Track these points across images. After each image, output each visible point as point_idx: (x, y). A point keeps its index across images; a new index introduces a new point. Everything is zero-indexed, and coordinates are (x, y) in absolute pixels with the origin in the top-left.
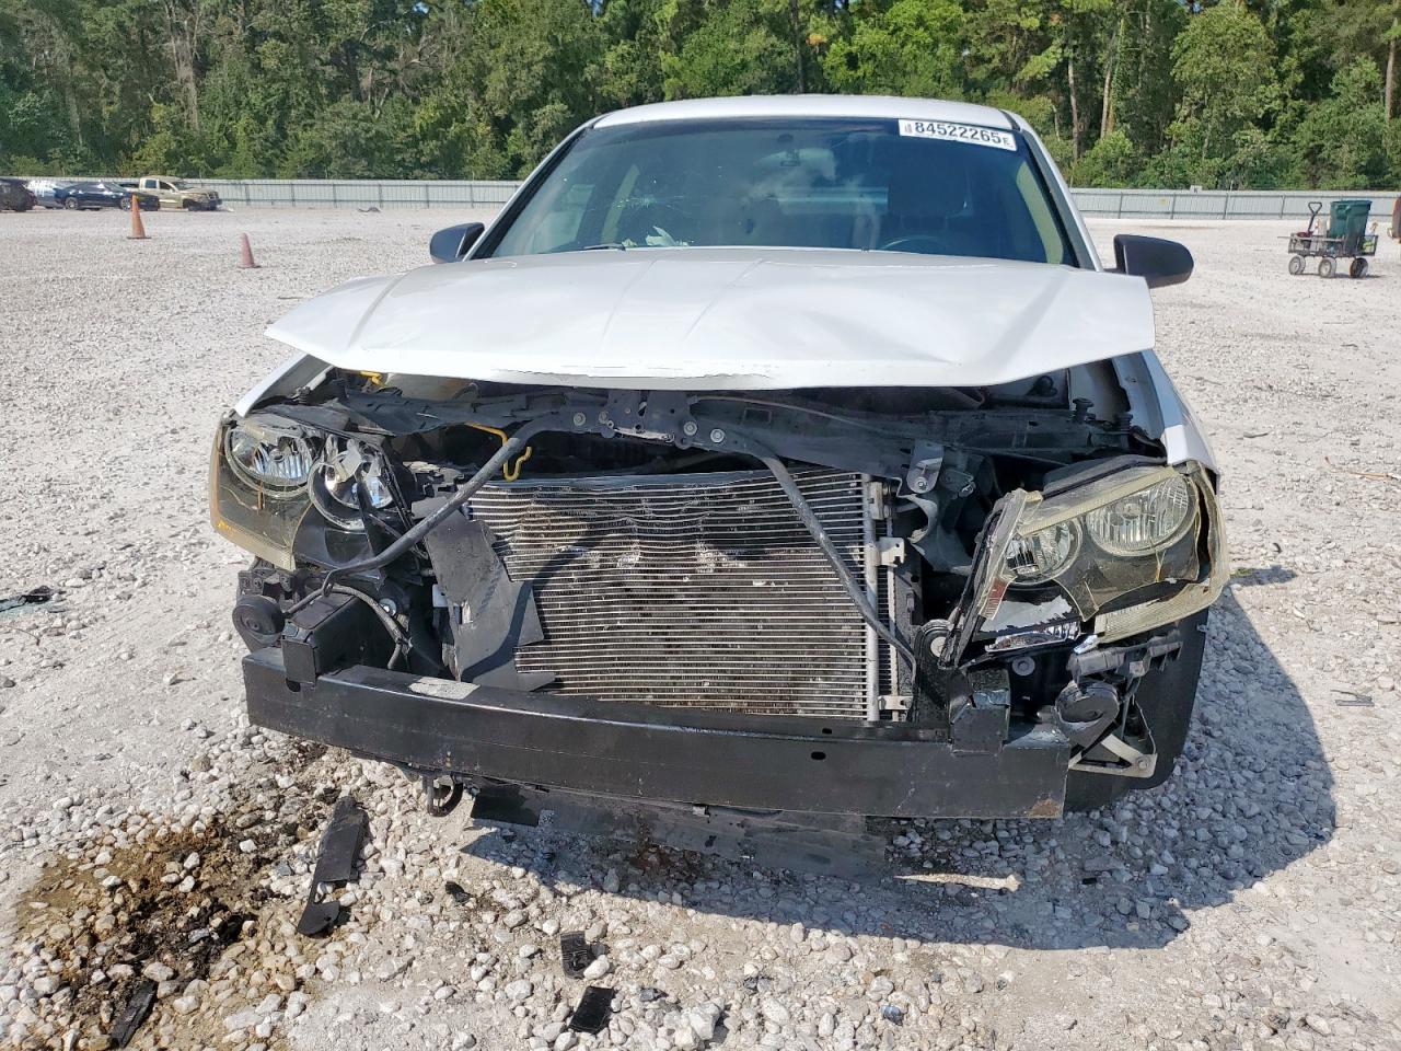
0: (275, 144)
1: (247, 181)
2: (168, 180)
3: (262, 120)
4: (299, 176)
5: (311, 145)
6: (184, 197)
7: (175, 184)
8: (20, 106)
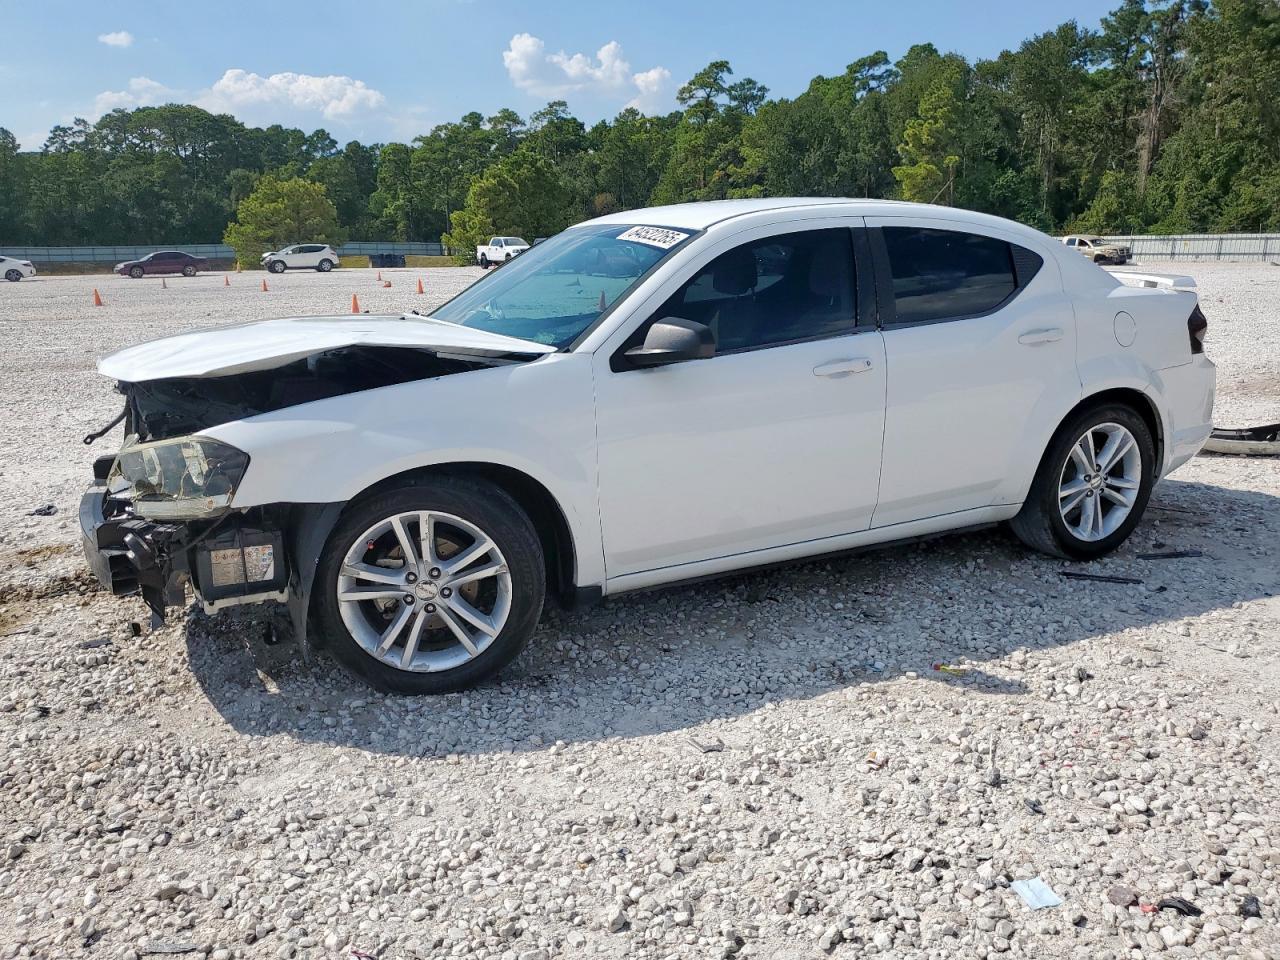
0: (1215, 200)
1: (1176, 237)
2: (1086, 238)
3: (1205, 178)
4: (1232, 230)
5: (1252, 200)
6: (1096, 253)
7: (1093, 241)
8: (1001, 181)
